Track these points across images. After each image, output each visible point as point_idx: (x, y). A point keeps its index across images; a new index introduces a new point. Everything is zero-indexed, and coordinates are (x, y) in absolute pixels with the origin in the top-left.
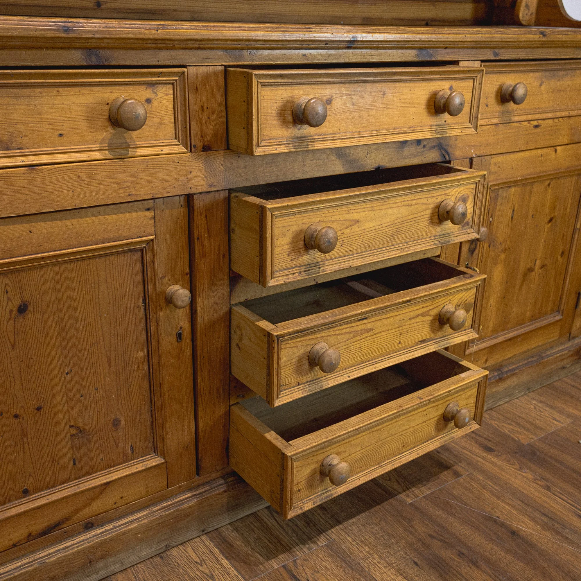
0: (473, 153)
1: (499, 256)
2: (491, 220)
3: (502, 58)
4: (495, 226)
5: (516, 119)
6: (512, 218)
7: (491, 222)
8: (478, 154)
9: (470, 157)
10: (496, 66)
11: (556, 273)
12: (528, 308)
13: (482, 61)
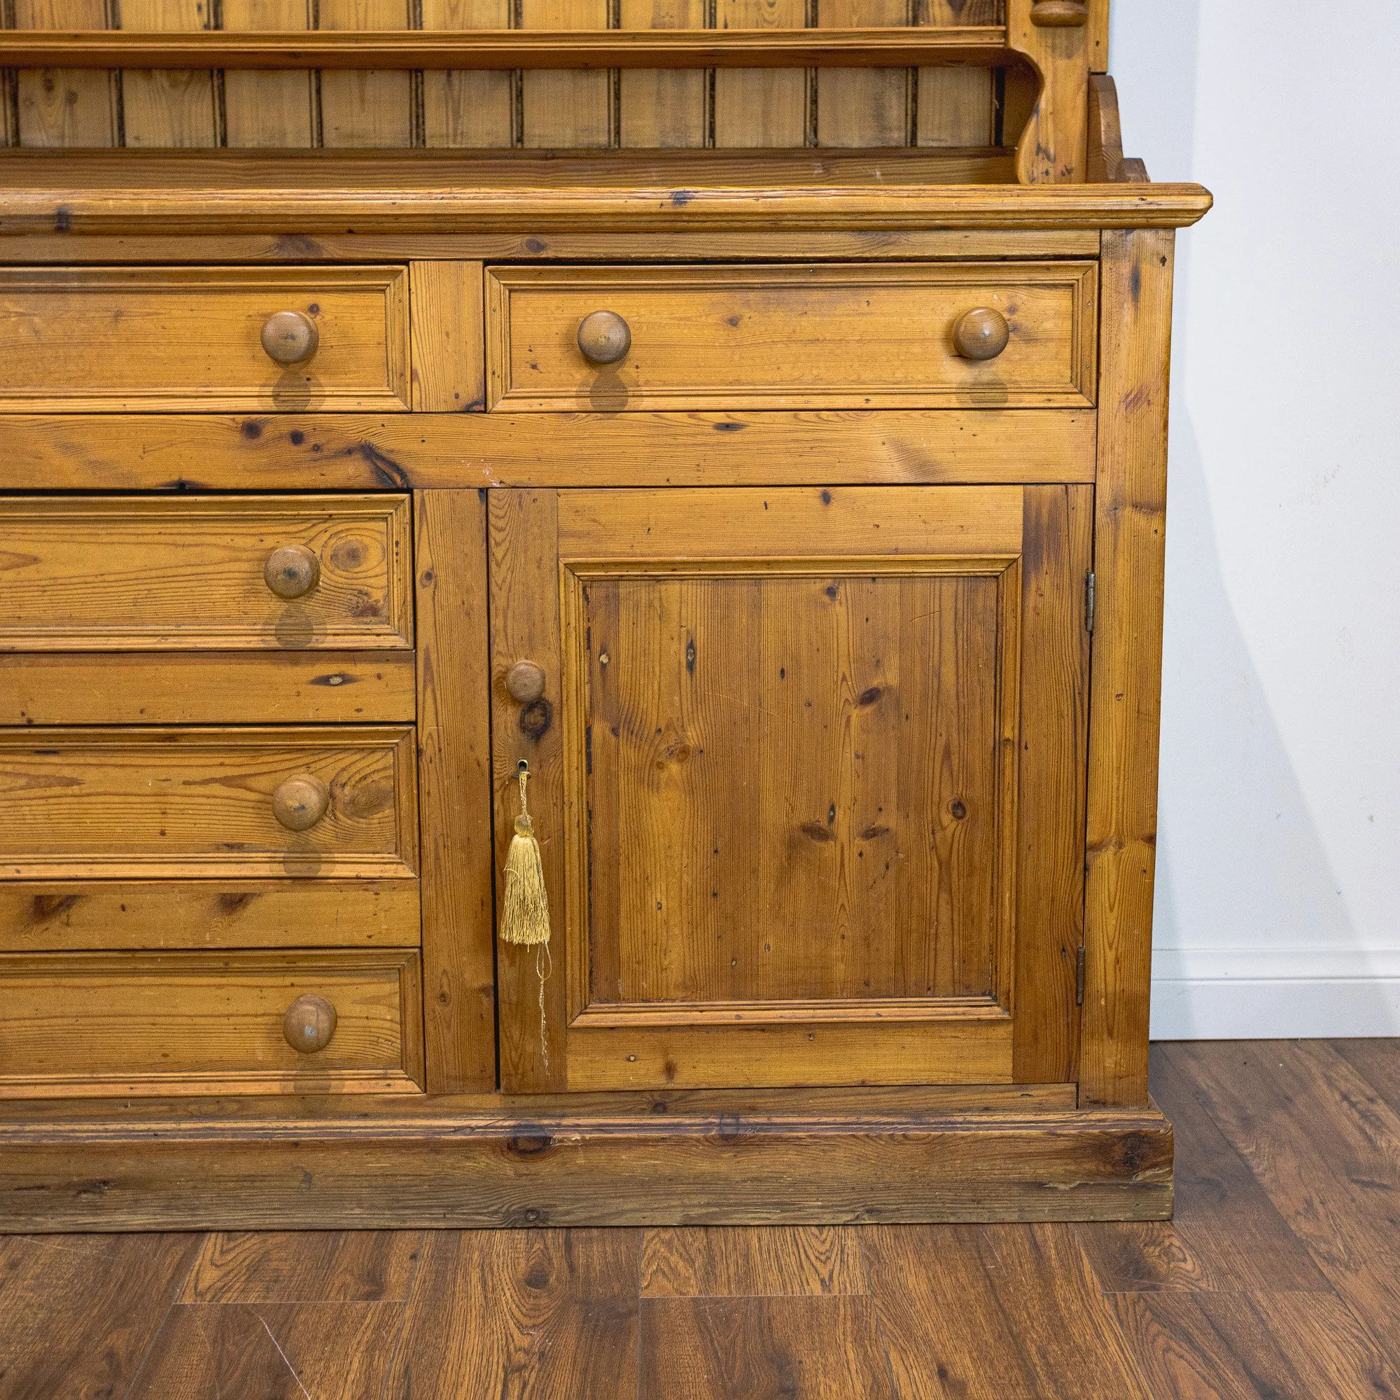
0: (489, 476)
1: (661, 766)
2: (604, 659)
3: (560, 255)
4: (624, 678)
5: (647, 403)
6: (691, 666)
7: (603, 666)
8: (509, 480)
9: (481, 486)
10: (540, 273)
11: (945, 865)
12: (836, 952)
13: (487, 262)
